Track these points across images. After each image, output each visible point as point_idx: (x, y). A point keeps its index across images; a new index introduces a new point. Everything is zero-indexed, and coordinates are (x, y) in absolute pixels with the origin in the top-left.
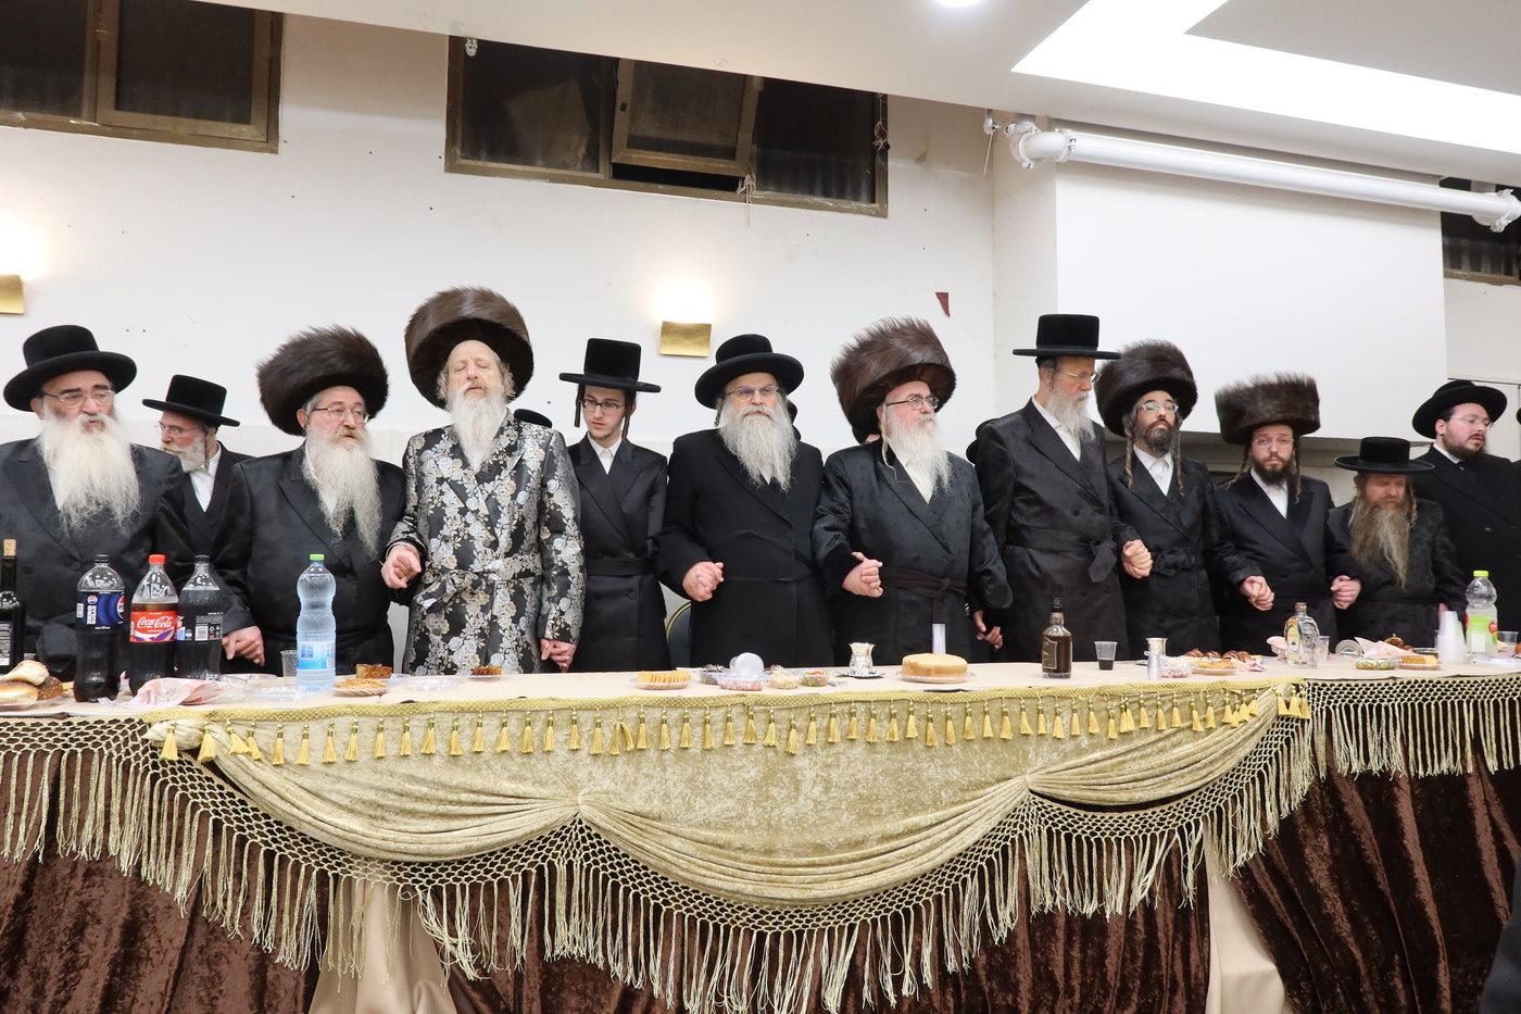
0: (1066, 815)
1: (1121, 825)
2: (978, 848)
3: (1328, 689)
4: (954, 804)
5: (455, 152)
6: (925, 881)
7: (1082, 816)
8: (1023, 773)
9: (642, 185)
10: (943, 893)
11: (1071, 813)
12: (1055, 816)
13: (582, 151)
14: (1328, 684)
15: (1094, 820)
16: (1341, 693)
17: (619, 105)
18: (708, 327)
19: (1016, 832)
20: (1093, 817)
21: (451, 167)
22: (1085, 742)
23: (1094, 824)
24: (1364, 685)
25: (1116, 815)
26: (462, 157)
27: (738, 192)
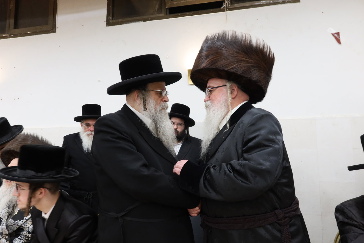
5: (110, 19)
13: (157, 7)
21: (109, 24)
26: (112, 19)
27: (222, 8)
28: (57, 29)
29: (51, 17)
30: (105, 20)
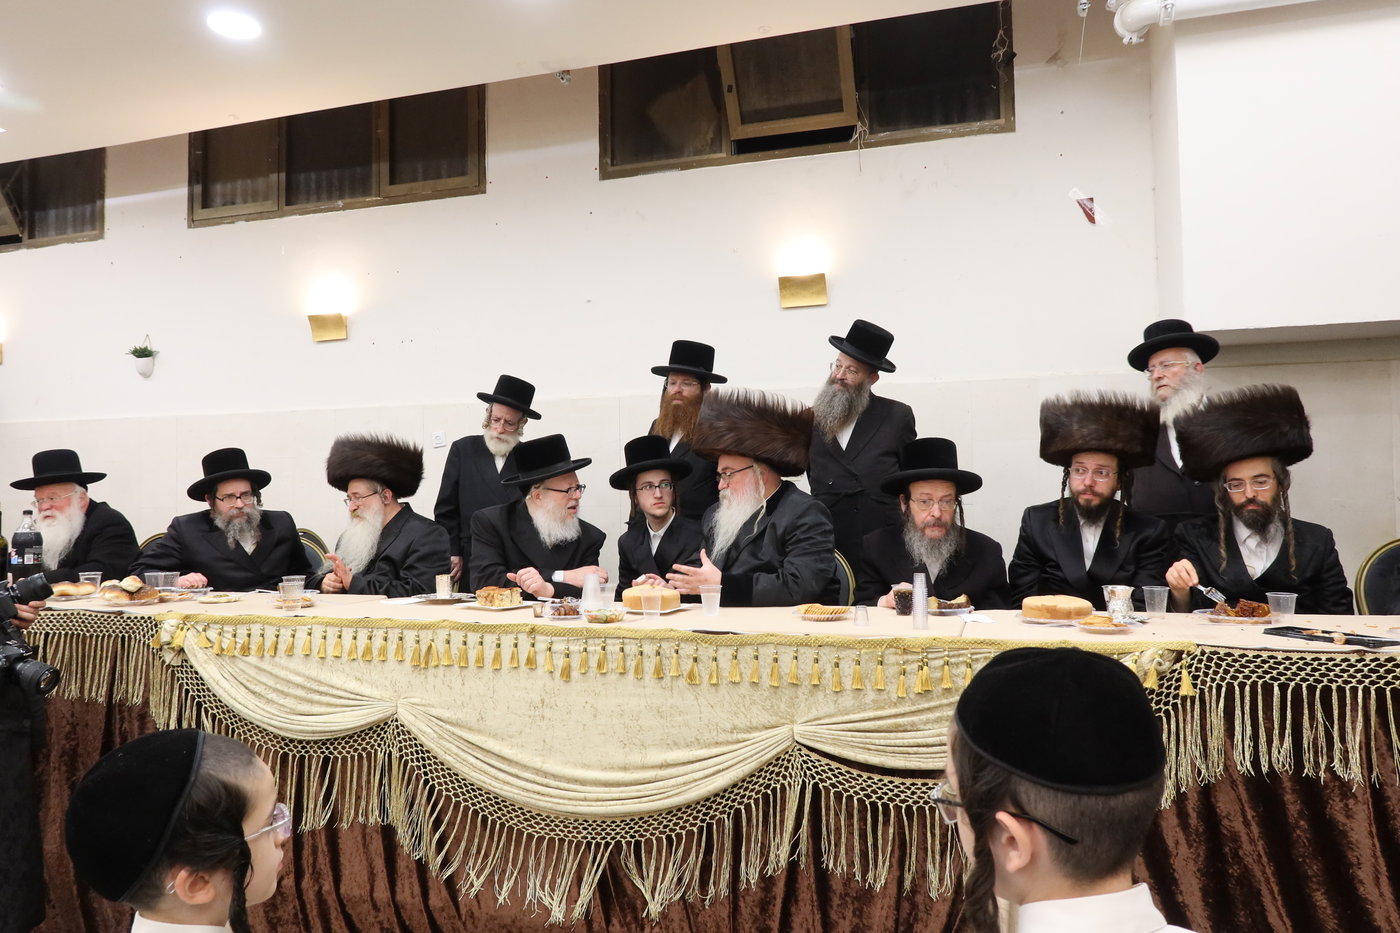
0: (837, 771)
1: (902, 792)
2: (736, 791)
3: (1235, 661)
4: (717, 744)
5: (607, 163)
6: (680, 814)
7: (855, 775)
8: (792, 722)
9: (760, 154)
10: (695, 829)
11: (843, 771)
12: (824, 771)
13: (710, 135)
14: (1237, 653)
15: (870, 782)
16: (1258, 667)
17: (725, 89)
18: (821, 278)
19: (778, 781)
20: (869, 778)
21: (605, 175)
22: (871, 696)
23: (869, 786)
24: (1302, 659)
25: (897, 781)
26: (612, 165)
27: (851, 141)
28: (488, 186)
29: (472, 160)
30: (597, 165)
